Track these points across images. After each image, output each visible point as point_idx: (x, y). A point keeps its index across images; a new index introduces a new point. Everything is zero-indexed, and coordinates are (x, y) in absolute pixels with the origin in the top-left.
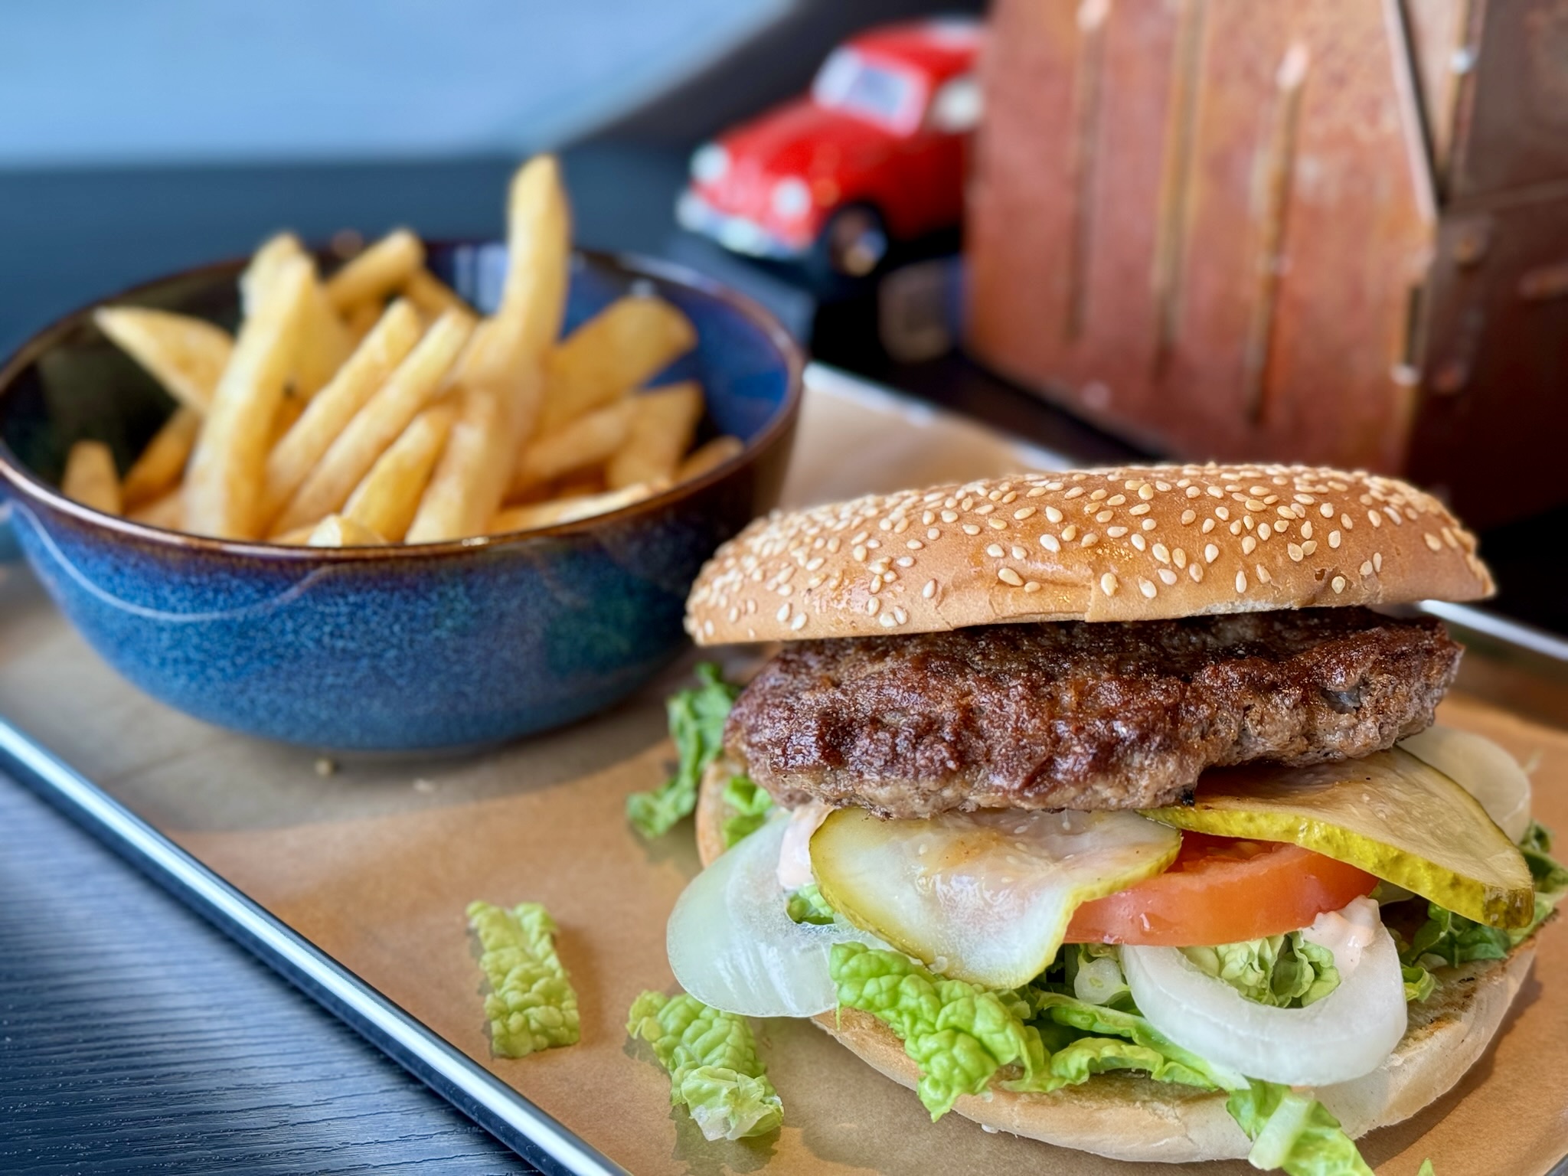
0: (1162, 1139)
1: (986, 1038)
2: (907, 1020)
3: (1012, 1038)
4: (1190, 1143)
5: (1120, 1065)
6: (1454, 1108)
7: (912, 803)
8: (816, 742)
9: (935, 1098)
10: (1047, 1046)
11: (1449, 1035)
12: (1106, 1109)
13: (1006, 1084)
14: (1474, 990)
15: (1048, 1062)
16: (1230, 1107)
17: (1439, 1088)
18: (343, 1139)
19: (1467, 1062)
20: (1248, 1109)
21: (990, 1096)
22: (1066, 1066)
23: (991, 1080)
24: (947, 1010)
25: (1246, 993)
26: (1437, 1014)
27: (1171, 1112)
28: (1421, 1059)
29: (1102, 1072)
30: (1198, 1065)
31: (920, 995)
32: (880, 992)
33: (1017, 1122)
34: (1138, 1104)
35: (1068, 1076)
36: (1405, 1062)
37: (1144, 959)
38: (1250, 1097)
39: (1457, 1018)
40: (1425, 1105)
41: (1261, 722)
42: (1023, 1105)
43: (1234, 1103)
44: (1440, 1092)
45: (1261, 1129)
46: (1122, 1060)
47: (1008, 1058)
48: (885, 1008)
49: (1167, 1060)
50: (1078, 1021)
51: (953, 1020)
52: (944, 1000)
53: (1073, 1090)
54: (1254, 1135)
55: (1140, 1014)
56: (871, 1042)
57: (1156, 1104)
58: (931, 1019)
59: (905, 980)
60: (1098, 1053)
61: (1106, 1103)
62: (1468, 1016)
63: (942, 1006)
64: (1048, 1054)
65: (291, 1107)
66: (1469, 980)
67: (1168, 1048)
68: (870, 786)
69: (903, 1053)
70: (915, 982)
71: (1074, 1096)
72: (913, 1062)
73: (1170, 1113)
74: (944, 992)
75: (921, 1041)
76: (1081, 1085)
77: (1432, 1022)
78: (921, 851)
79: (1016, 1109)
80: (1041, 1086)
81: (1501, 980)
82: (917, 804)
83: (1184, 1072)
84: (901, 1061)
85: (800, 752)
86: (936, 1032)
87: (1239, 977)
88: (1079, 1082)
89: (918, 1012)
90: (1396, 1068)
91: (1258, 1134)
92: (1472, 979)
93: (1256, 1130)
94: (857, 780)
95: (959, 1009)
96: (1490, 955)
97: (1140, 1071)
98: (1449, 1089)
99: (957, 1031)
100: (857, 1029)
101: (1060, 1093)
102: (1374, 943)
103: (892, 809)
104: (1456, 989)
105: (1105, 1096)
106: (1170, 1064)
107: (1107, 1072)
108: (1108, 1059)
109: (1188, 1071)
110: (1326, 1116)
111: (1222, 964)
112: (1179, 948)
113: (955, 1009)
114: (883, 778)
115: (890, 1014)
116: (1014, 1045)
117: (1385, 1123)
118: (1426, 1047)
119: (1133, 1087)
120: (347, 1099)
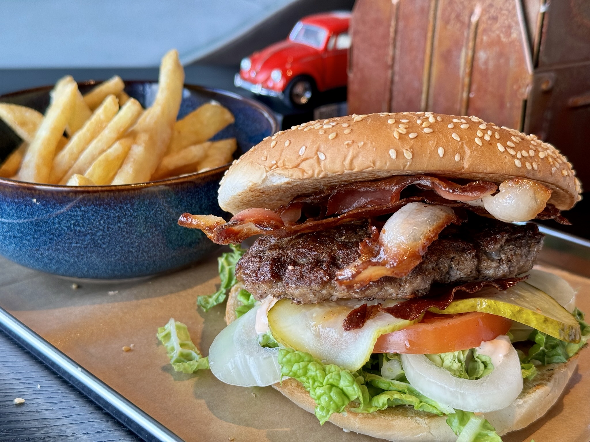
0: (419, 434)
1: (345, 389)
2: (311, 381)
3: (356, 389)
4: (431, 436)
5: (401, 403)
6: (544, 424)
7: (309, 297)
8: (270, 270)
9: (322, 414)
10: (370, 394)
11: (542, 391)
12: (395, 420)
13: (352, 409)
14: (553, 374)
15: (370, 401)
16: (448, 421)
17: (538, 415)
18: (73, 432)
19: (550, 404)
20: (456, 422)
21: (345, 414)
22: (378, 402)
23: (346, 407)
24: (328, 376)
25: (454, 373)
26: (537, 383)
27: (424, 422)
28: (530, 401)
29: (394, 406)
30: (433, 404)
31: (317, 370)
32: (300, 369)
33: (357, 426)
34: (409, 418)
35: (379, 406)
36: (524, 402)
37: (410, 359)
38: (456, 417)
39: (546, 385)
40: (532, 422)
41: (458, 264)
42: (360, 418)
43: (450, 420)
44: (539, 416)
45: (461, 431)
46: (402, 400)
47: (353, 398)
48: (302, 376)
49: (421, 402)
50: (382, 386)
51: (331, 381)
52: (327, 373)
53: (381, 412)
54: (458, 434)
55: (409, 383)
56: (296, 392)
57: (417, 418)
58: (321, 381)
59: (310, 364)
60: (392, 396)
61: (395, 417)
62: (550, 384)
63: (326, 375)
64: (371, 397)
65: (51, 419)
66: (550, 370)
67: (421, 396)
68: (291, 289)
69: (309, 396)
70: (315, 365)
71: (382, 414)
72: (313, 400)
73: (422, 421)
74: (327, 369)
75: (317, 390)
76: (384, 410)
77: (535, 386)
78: (314, 315)
79: (357, 420)
80: (367, 411)
81: (564, 370)
82: (311, 296)
83: (428, 407)
84: (308, 400)
85: (263, 275)
86: (323, 386)
87: (450, 366)
88: (383, 409)
89: (315, 377)
90: (520, 405)
91: (460, 433)
92: (552, 370)
93: (459, 431)
94: (286, 287)
95: (333, 377)
96: (559, 361)
97: (409, 405)
98: (542, 415)
99: (332, 386)
100: (290, 387)
101: (376, 413)
102: (509, 353)
103: (301, 299)
104: (545, 373)
105: (395, 415)
106: (422, 404)
107: (396, 406)
108: (396, 400)
109: (429, 406)
110: (489, 425)
111: (443, 361)
112: (425, 355)
113: (332, 376)
114: (297, 285)
115: (304, 379)
116: (357, 392)
117: (515, 429)
118: (532, 396)
119: (407, 411)
120: (75, 416)
